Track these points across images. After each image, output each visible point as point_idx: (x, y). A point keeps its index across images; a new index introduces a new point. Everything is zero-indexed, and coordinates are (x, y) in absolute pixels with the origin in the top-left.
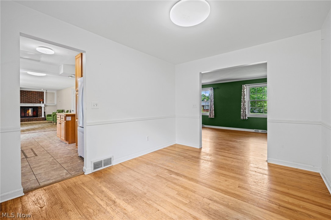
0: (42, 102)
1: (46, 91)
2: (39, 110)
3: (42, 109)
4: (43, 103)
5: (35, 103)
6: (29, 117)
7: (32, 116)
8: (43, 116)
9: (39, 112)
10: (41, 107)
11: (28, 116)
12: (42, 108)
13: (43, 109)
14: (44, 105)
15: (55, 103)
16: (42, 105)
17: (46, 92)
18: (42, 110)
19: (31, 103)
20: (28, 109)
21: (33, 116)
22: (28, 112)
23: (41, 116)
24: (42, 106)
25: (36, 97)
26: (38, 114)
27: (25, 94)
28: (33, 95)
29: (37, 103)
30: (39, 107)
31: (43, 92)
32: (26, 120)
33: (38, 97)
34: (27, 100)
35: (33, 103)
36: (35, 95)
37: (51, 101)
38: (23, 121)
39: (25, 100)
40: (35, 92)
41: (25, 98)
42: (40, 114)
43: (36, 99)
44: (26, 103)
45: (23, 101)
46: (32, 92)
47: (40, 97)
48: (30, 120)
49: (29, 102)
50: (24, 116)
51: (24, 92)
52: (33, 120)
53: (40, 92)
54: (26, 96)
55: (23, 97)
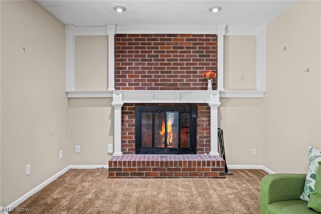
0: (210, 86)
2: (201, 120)
3: (210, 116)
4: (215, 86)
5: (186, 87)
6: (167, 149)
7: (177, 147)
8: (214, 152)
9: (199, 130)
10: (206, 106)
12: (209, 113)
14: (218, 96)
15: (261, 86)
16: (213, 98)
17: (225, 37)
18: (210, 121)
19: (174, 87)
20: (162, 115)
22: (164, 131)
23: (208, 150)
24: (210, 103)
25: (191, 62)
26: (198, 137)
27: (152, 48)
28: (180, 52)
29: (192, 86)
30: (199, 107)
31: (215, 36)
32: (154, 169)
33: (198, 60)
34: (160, 74)
35: (179, 86)
36: (185, 54)
37: (242, 78)
38: (142, 174)
39: (155, 76)
40: (187, 40)
41: (155, 68)
42: (205, 137)
43: (190, 68)
44: (157, 89)
45: (148, 80)
46: (177, 40)
47: (203, 60)
48: (169, 170)
49: (168, 85)
50: (151, 146)
51: (150, 44)
52: (179, 170)
53: (202, 35)
54: (158, 60)
55: (148, 64)
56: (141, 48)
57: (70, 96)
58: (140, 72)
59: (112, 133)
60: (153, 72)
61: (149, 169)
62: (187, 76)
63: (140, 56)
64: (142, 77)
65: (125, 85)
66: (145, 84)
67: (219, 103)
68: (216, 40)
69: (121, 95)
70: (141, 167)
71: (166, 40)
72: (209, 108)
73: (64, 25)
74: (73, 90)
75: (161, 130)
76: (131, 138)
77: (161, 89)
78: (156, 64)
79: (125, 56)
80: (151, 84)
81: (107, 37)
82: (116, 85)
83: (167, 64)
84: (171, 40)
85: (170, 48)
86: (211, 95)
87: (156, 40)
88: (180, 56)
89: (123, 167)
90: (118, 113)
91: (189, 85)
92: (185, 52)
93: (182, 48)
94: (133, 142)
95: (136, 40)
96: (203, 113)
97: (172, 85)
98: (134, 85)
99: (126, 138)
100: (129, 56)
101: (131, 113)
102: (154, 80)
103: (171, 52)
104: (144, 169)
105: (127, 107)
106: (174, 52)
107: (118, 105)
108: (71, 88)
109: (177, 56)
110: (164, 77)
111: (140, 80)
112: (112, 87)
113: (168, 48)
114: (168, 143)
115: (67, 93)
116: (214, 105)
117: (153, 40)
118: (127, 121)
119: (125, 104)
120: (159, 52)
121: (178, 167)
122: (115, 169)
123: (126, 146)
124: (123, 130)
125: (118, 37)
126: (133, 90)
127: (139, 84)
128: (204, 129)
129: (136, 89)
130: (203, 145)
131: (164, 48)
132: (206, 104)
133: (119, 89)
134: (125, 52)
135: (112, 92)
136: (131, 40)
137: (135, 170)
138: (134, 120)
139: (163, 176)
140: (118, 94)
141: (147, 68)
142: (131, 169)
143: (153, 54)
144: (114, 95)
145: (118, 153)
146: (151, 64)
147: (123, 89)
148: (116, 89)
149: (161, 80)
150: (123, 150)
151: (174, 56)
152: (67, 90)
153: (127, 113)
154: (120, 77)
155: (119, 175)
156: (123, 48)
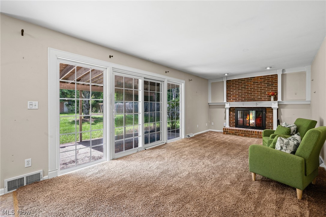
0: (272, 99)
1: (283, 70)
2: (268, 114)
3: (273, 113)
4: (276, 99)
5: (260, 100)
6: (249, 127)
7: (255, 126)
9: (267, 119)
10: (271, 109)
11: (248, 125)
12: (273, 111)
13: (275, 112)
14: (277, 104)
16: (274, 105)
17: (283, 75)
18: (273, 115)
19: (253, 100)
20: (247, 112)
21: (257, 127)
22: (248, 118)
24: (272, 107)
25: (263, 88)
26: (266, 123)
27: (243, 84)
28: (257, 84)
29: (263, 99)
30: (267, 109)
31: (277, 75)
32: (241, 133)
33: (266, 87)
34: (246, 95)
35: (256, 100)
36: (259, 85)
37: (296, 94)
38: (237, 134)
39: (244, 96)
40: (260, 79)
41: (244, 92)
42: (271, 123)
43: (262, 91)
44: (245, 101)
45: (241, 98)
46: (255, 79)
47: (269, 87)
48: (248, 134)
49: (250, 99)
50: (242, 125)
51: (242, 82)
52: (253, 134)
53: (269, 76)
54: (245, 89)
55: (241, 91)
56: (237, 84)
57: (210, 104)
58: (237, 94)
59: (225, 119)
60: (243, 94)
61: (239, 133)
62: (260, 95)
63: (237, 88)
64: (238, 96)
65: (231, 100)
66: (240, 99)
67: (278, 107)
68: (277, 77)
69: (229, 104)
70: (236, 131)
71: (249, 80)
72: (272, 109)
73: (207, 80)
74: (211, 102)
75: (247, 118)
76: (233, 121)
77: (247, 101)
78: (245, 91)
79: (231, 88)
80: (242, 99)
81: (223, 82)
82: (227, 100)
83: (250, 90)
84: (252, 80)
85: (252, 83)
86: (273, 103)
87: (245, 80)
88: (256, 86)
89: (228, 131)
90: (228, 111)
91: (261, 99)
92: (259, 84)
93: (258, 82)
94: (234, 122)
95: (236, 81)
96: (269, 111)
97: (252, 99)
98: (235, 100)
99: (231, 121)
100: (232, 88)
101: (233, 111)
102: (243, 98)
103: (252, 85)
104: (237, 133)
105: (232, 109)
106: (254, 85)
107: (227, 108)
108: (210, 101)
109: (255, 86)
110: (249, 96)
111: (237, 98)
112: (225, 101)
113: (250, 83)
114: (250, 123)
115: (209, 103)
116: (275, 108)
117: (243, 80)
118: (232, 114)
119: (231, 107)
120: (246, 85)
121: (252, 133)
122: (225, 131)
123: (231, 124)
124: (229, 117)
125: (227, 81)
126: (234, 102)
127: (237, 99)
128: (270, 119)
129: (235, 101)
130: (270, 127)
131: (248, 83)
132: (271, 108)
133: (228, 101)
134: (231, 87)
135: (225, 103)
136: (233, 82)
137: (233, 132)
138: (235, 114)
139: (245, 136)
140: (227, 104)
141: (240, 93)
142: (232, 132)
143: (243, 86)
144: (226, 104)
145: (228, 126)
146: (242, 91)
147: (230, 101)
148: (227, 101)
149: (247, 97)
150: (229, 125)
151: (253, 86)
152: (209, 102)
153: (231, 111)
154: (229, 97)
155: (227, 134)
156: (230, 85)
